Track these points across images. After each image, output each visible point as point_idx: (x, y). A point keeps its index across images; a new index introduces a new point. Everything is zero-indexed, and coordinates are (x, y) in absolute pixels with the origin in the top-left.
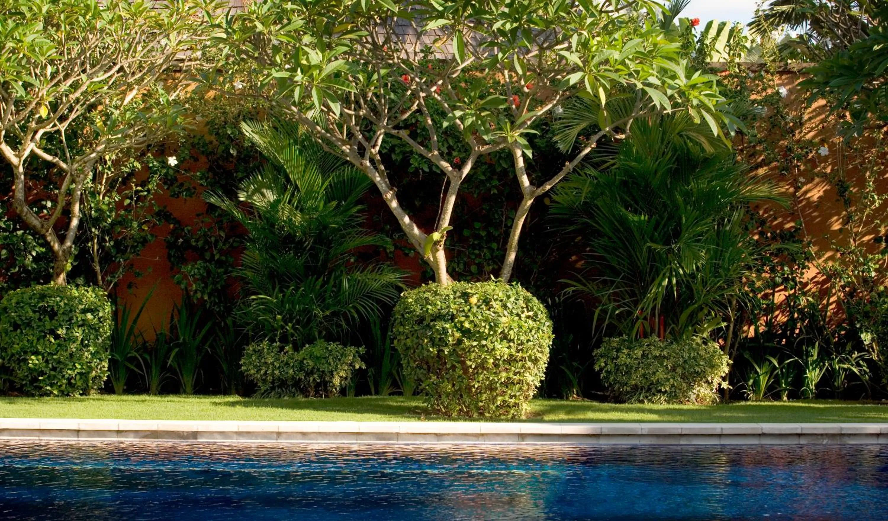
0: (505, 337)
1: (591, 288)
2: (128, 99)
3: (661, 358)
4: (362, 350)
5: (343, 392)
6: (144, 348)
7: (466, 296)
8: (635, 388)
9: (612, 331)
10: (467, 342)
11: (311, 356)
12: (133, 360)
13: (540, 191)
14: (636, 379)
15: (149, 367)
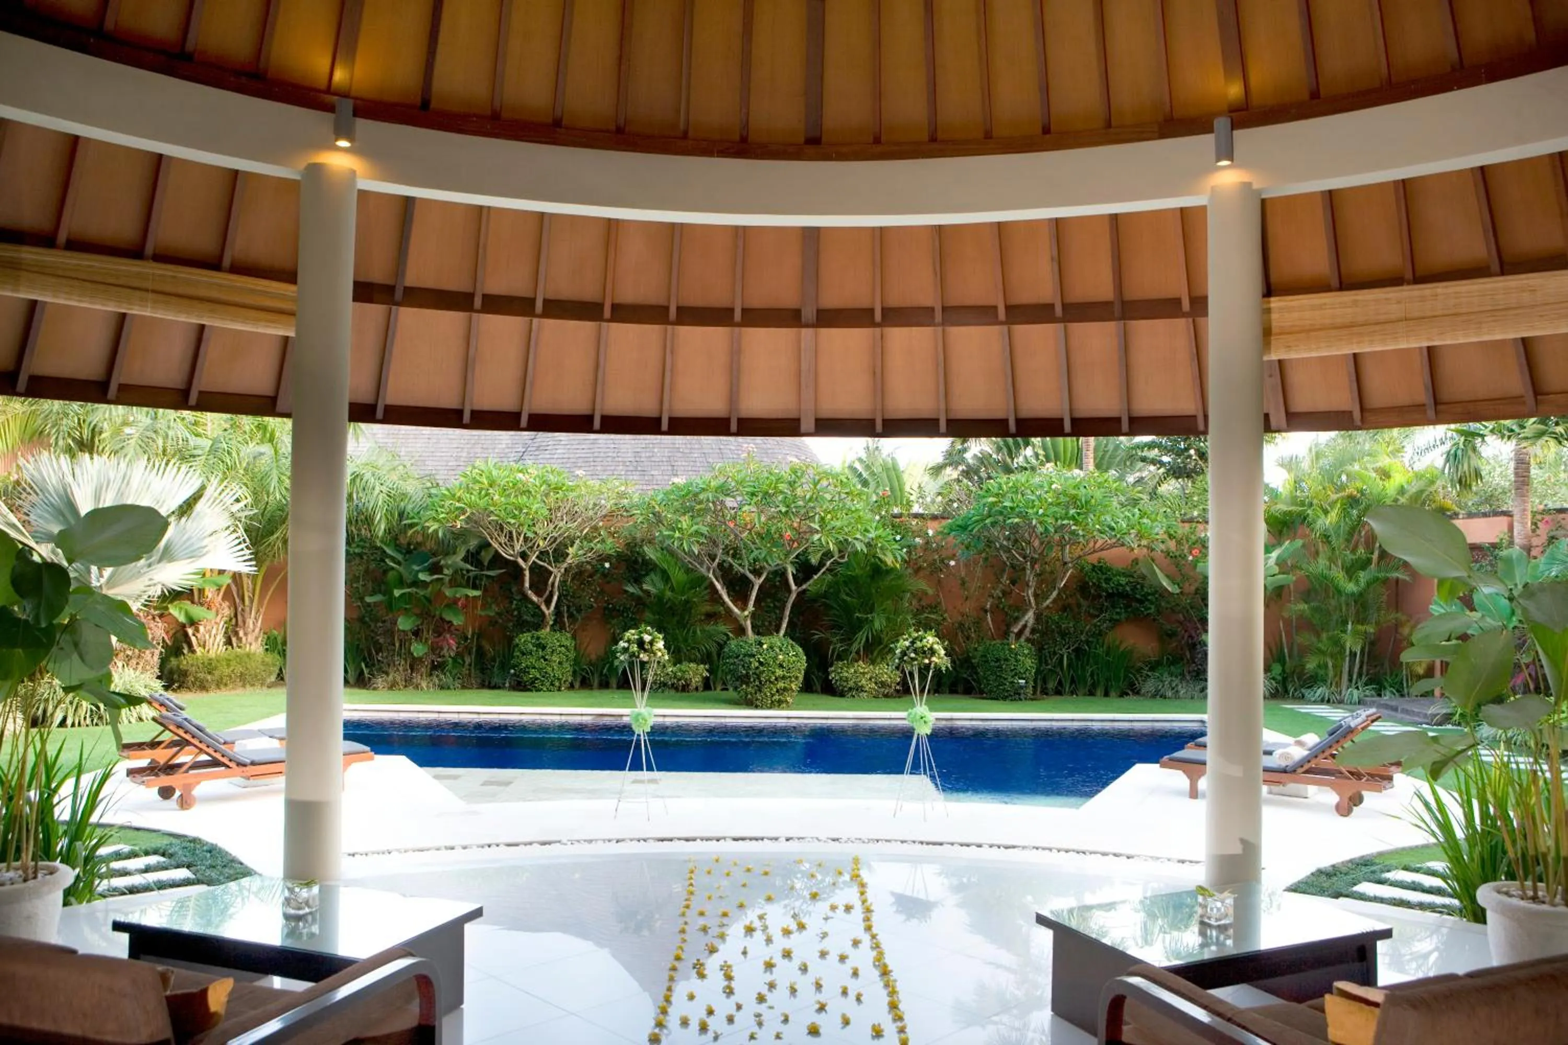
0: (781, 666)
1: (828, 635)
2: (585, 532)
3: (864, 673)
4: (707, 667)
5: (697, 689)
6: (590, 664)
7: (761, 644)
8: (850, 689)
9: (840, 658)
10: (761, 668)
11: (680, 670)
12: (583, 670)
13: (800, 589)
14: (851, 684)
15: (593, 674)
